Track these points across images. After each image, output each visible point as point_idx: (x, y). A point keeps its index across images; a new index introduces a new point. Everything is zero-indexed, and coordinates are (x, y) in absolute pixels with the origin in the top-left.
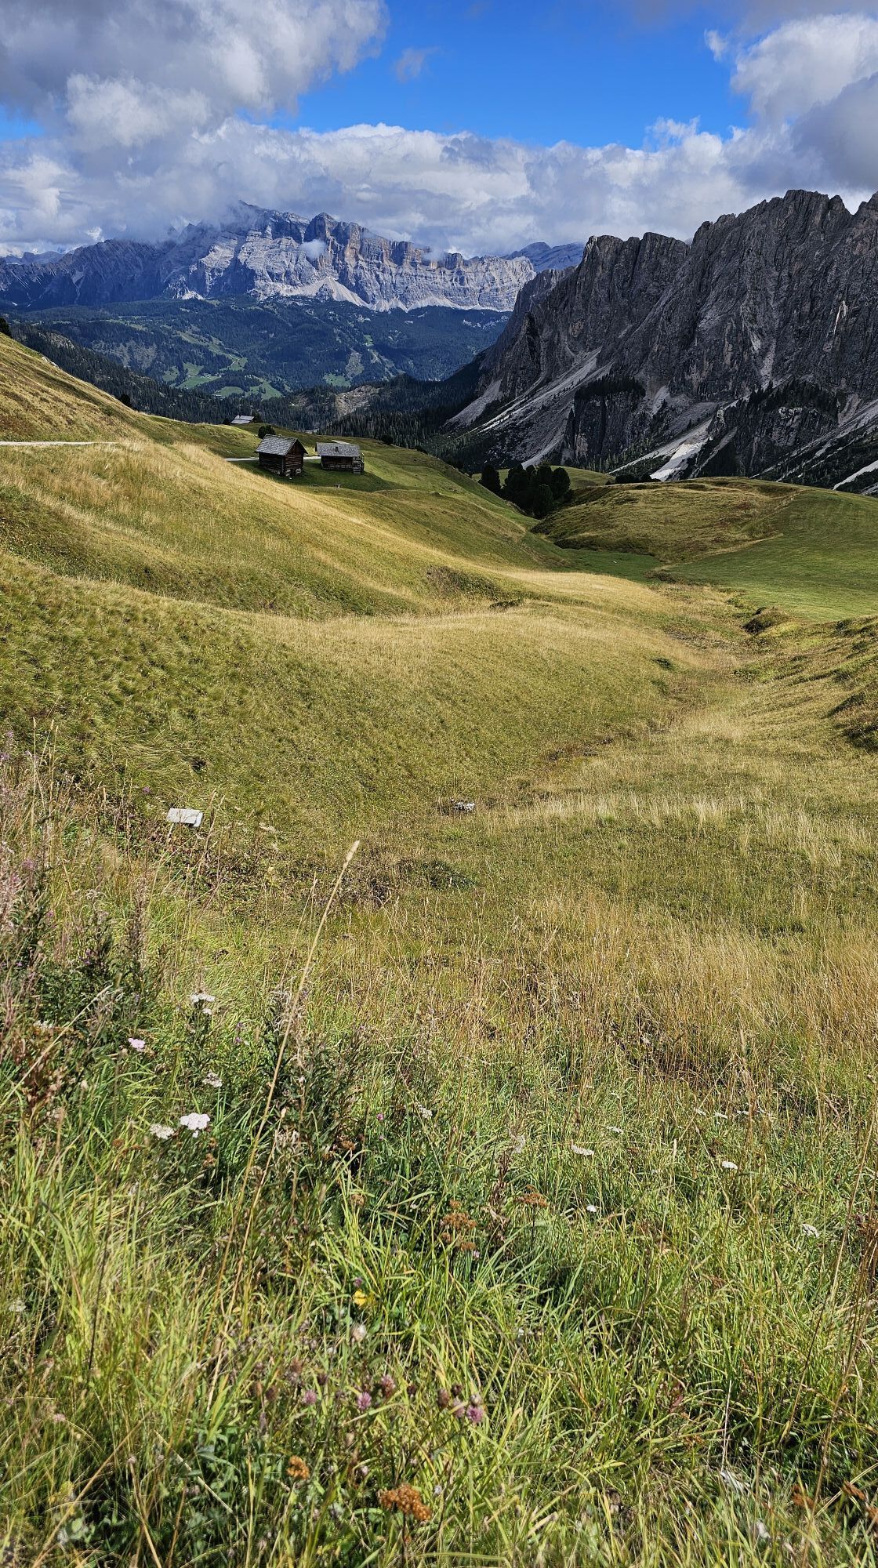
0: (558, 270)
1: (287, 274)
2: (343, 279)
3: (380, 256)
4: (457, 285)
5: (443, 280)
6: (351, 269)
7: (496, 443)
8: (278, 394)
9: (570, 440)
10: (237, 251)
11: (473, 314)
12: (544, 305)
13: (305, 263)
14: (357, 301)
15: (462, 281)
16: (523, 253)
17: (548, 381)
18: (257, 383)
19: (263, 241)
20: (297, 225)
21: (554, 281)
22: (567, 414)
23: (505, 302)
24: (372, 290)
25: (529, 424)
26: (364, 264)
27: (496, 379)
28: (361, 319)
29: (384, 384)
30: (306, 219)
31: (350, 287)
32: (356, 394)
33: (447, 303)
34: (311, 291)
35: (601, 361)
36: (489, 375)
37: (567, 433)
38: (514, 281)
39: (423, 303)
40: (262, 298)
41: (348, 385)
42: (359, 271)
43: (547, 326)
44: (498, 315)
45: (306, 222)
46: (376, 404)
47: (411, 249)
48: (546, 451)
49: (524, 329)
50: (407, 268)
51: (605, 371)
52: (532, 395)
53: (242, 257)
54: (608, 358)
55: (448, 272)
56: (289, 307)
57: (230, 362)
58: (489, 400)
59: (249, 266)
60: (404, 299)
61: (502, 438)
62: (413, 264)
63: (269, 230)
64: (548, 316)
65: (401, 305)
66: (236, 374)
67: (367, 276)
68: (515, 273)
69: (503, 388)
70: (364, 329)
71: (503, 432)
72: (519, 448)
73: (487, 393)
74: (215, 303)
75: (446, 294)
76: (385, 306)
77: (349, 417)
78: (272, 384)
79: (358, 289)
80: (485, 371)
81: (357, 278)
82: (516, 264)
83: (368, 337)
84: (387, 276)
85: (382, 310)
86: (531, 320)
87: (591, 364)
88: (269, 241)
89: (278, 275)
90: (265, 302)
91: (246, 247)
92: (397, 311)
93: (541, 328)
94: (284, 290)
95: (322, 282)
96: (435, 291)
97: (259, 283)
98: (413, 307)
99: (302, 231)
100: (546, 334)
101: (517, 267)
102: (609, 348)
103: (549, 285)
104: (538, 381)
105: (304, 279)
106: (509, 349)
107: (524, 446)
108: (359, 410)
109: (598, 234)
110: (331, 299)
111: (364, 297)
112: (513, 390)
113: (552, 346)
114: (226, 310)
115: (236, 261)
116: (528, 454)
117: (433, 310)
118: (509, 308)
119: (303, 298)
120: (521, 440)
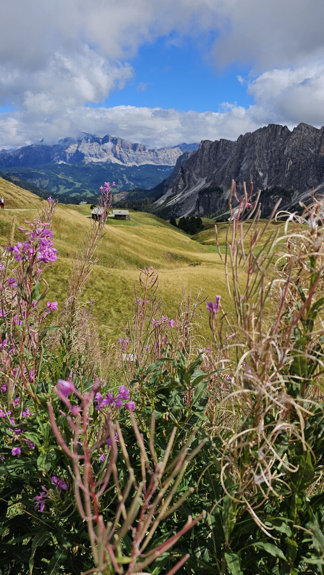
0: (191, 152)
1: (96, 155)
2: (115, 156)
3: (128, 148)
4: (155, 157)
5: (150, 156)
6: (118, 153)
7: (171, 210)
8: (93, 195)
9: (197, 208)
10: (78, 147)
11: (161, 167)
12: (186, 163)
13: (102, 151)
14: (121, 163)
15: (157, 156)
16: (178, 146)
17: (189, 188)
18: (85, 191)
19: (87, 144)
20: (99, 138)
21: (189, 155)
22: (196, 200)
23: (172, 162)
24: (126, 159)
25: (183, 203)
26: (123, 151)
27: (170, 188)
28: (122, 169)
29: (131, 191)
30: (102, 136)
31: (118, 159)
32: (121, 194)
33: (152, 163)
34: (104, 160)
35: (207, 181)
36: (168, 187)
37: (196, 206)
38: (175, 155)
39: (143, 163)
40: (87, 163)
41: (118, 191)
42: (121, 153)
43: (187, 170)
44: (170, 167)
45: (102, 137)
46: (128, 197)
47: (139, 146)
48: (189, 212)
49: (180, 171)
50: (137, 152)
51: (209, 185)
52: (183, 194)
53: (79, 149)
54: (210, 180)
55: (152, 153)
56: (97, 166)
57: (75, 184)
58: (168, 195)
59: (82, 152)
60: (137, 162)
61: (173, 208)
62: (140, 150)
63: (89, 140)
64: (188, 167)
65: (136, 164)
66: (77, 188)
67: (124, 155)
68: (175, 153)
69: (173, 191)
70: (123, 172)
71: (173, 206)
72: (179, 212)
73: (167, 193)
74: (70, 165)
75: (152, 160)
76: (130, 164)
77: (118, 202)
78: (90, 192)
79: (121, 159)
80: (167, 186)
81: (120, 155)
82: (176, 150)
83: (124, 175)
84: (131, 155)
85: (129, 166)
86: (182, 168)
87: (204, 182)
88: (89, 144)
89: (93, 155)
90: (88, 164)
91: (81, 146)
92: (134, 166)
93: (186, 170)
94: (95, 160)
95: (108, 157)
96: (148, 159)
97: (86, 158)
98: (140, 165)
99: (101, 140)
100: (187, 173)
101: (176, 151)
102: (210, 177)
103: (188, 157)
104: (186, 189)
105: (101, 156)
106: (175, 178)
107: (181, 211)
108: (122, 200)
109: (204, 140)
110: (111, 163)
111: (123, 162)
112: (176, 192)
113: (190, 177)
114: (74, 167)
115: (77, 151)
116: (183, 213)
117: (147, 166)
118: (174, 164)
119: (101, 163)
120: (180, 209)
